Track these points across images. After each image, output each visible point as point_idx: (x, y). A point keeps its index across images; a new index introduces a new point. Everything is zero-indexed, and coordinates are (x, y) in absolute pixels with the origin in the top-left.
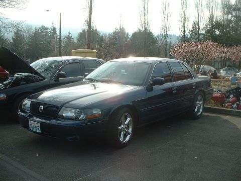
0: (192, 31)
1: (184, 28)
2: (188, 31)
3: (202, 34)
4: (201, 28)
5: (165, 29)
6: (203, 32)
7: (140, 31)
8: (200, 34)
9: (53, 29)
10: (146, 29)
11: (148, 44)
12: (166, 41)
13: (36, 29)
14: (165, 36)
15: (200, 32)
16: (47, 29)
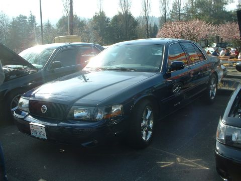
0: (172, 12)
1: (165, 9)
2: (169, 12)
3: (183, 14)
4: (182, 8)
5: (146, 11)
6: (184, 12)
7: (120, 14)
8: (180, 14)
9: (31, 18)
10: (126, 12)
11: (129, 26)
12: (147, 22)
13: (13, 19)
14: (146, 18)
15: (181, 12)
16: (25, 17)
